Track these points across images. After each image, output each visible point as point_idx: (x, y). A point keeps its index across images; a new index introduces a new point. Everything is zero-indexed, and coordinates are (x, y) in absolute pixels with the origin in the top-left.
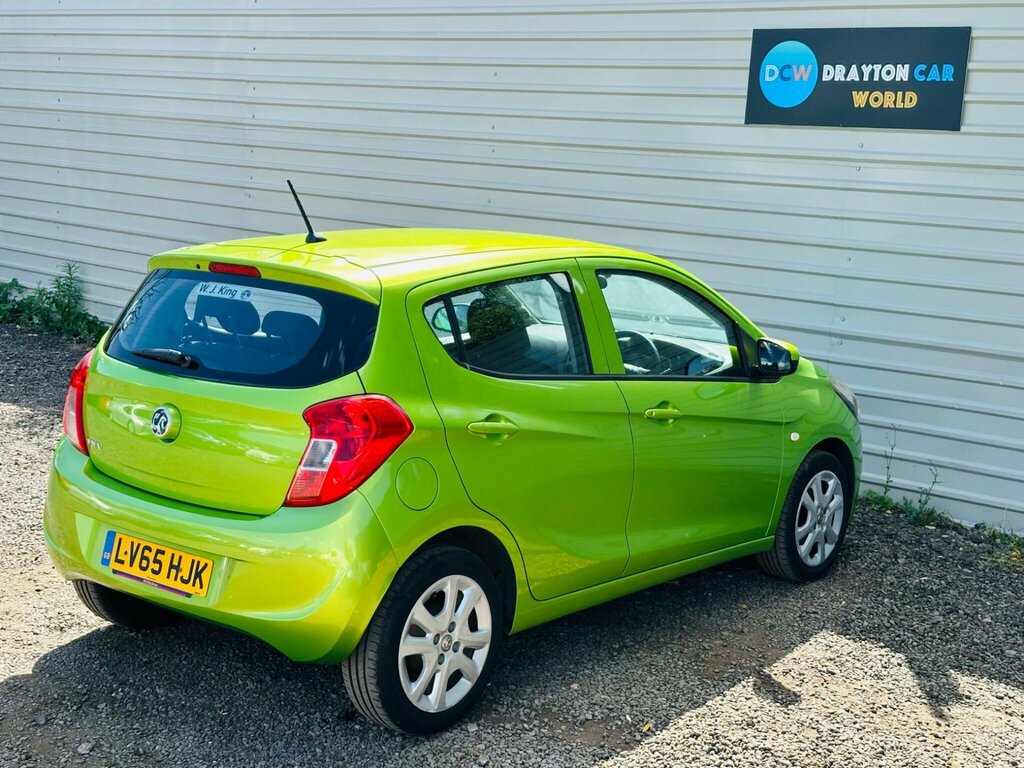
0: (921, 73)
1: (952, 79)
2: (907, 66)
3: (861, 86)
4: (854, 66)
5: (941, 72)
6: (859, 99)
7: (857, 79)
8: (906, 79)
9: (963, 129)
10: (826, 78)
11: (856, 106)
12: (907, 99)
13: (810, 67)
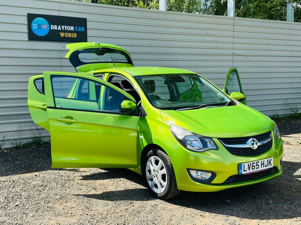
0: (77, 29)
1: (84, 31)
2: (73, 27)
3: (62, 31)
4: (59, 26)
5: (81, 28)
6: (62, 35)
7: (61, 29)
8: (73, 30)
10: (52, 28)
11: (61, 36)
12: (74, 35)
13: (47, 25)
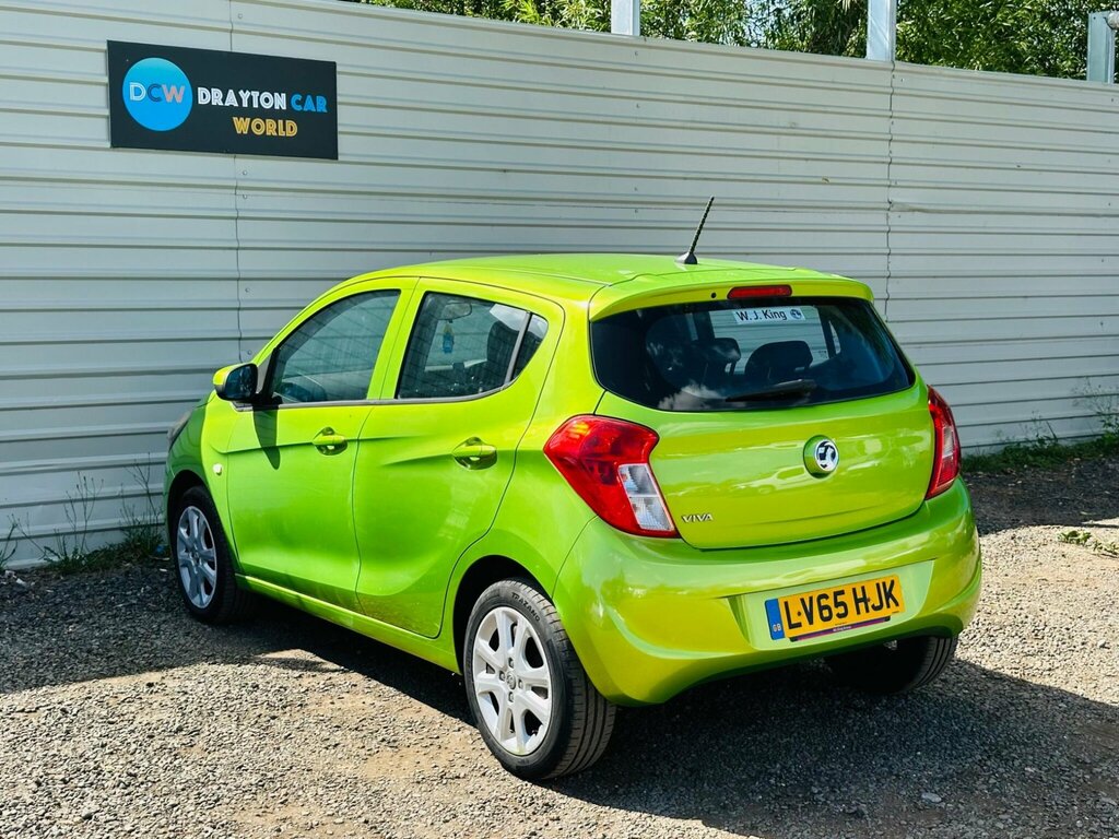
0: (298, 102)
1: (325, 111)
2: (284, 95)
3: (241, 112)
4: (231, 91)
5: (315, 104)
6: (241, 125)
7: (236, 105)
8: (284, 108)
9: (340, 158)
10: (201, 101)
11: (239, 132)
12: (288, 128)
13: (183, 88)
